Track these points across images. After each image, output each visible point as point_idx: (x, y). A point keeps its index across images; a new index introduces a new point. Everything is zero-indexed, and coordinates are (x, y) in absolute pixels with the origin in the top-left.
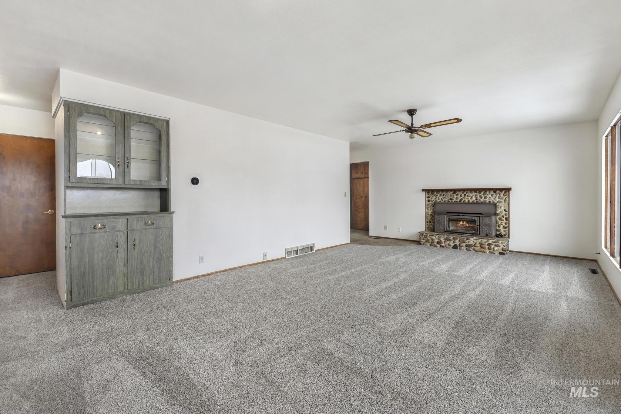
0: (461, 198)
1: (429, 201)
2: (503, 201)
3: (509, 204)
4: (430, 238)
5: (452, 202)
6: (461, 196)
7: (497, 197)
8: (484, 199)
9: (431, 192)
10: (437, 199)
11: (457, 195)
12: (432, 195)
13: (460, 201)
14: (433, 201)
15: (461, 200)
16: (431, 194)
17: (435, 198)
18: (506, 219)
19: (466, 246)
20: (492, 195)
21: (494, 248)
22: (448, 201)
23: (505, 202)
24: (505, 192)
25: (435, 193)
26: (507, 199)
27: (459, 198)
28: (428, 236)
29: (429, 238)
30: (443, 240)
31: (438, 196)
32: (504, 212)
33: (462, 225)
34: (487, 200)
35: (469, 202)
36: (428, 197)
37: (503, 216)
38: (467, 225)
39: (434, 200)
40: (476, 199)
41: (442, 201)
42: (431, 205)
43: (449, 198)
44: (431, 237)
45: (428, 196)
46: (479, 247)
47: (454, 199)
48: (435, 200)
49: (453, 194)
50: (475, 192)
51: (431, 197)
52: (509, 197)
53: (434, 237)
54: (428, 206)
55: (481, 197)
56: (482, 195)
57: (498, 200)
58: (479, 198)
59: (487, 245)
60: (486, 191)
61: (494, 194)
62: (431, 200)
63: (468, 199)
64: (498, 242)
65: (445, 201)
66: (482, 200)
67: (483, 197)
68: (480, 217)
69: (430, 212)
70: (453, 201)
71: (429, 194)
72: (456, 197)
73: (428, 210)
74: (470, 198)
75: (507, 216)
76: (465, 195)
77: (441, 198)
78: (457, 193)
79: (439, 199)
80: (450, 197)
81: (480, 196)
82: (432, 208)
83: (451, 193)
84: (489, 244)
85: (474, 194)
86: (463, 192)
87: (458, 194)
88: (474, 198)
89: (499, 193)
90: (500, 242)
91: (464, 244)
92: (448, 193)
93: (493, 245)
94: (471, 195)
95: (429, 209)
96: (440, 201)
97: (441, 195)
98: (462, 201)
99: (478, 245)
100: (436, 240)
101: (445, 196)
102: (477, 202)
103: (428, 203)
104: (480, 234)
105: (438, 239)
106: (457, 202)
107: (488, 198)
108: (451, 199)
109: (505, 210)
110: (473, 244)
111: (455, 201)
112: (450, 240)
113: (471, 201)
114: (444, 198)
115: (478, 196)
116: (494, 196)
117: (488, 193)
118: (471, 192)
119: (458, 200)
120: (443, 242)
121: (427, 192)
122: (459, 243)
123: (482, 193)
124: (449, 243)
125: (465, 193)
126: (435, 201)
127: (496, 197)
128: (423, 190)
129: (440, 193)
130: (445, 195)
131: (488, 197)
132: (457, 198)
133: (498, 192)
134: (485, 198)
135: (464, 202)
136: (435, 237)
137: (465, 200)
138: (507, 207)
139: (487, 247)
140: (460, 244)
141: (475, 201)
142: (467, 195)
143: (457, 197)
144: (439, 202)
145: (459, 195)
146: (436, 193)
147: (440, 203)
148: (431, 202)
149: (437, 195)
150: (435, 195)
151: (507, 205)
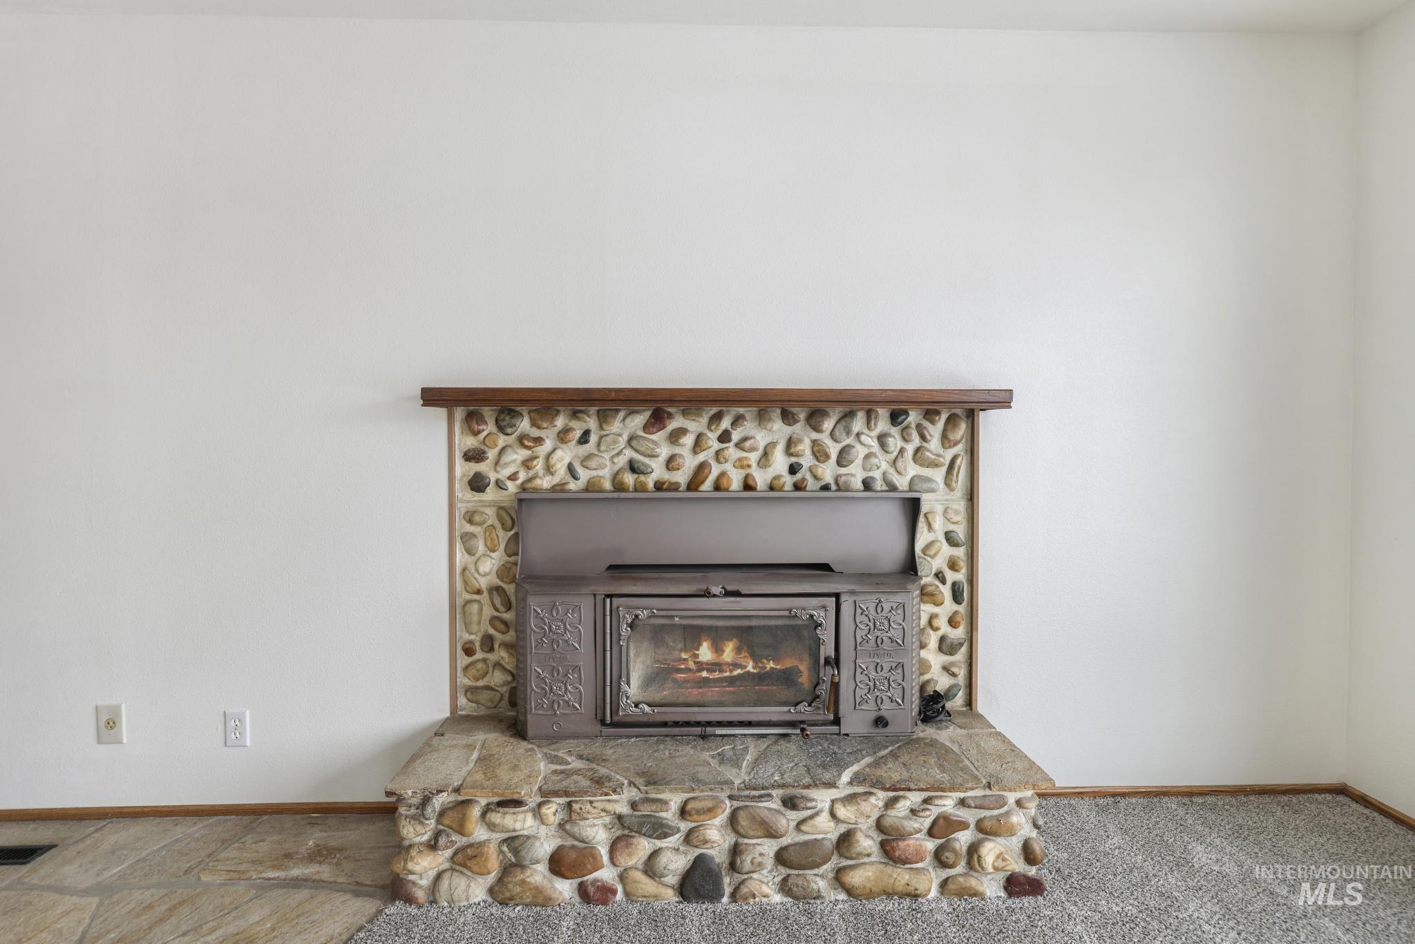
0: (701, 457)
1: (477, 484)
2: (938, 475)
3: (971, 497)
4: (492, 827)
5: (639, 488)
6: (698, 446)
7: (910, 449)
8: (839, 463)
9: (488, 413)
10: (539, 465)
11: (675, 436)
12: (502, 440)
13: (694, 484)
14: (512, 487)
15: (702, 468)
16: (490, 427)
17: (527, 464)
18: (957, 596)
19: (781, 858)
20: (882, 439)
21: (973, 849)
22: (619, 486)
23: (947, 483)
24: (952, 420)
25: (524, 425)
26: (962, 464)
27: (690, 463)
28: (476, 812)
29: (480, 833)
30: (598, 834)
31: (548, 445)
32: (946, 550)
33: (715, 666)
34: (855, 473)
35: (748, 486)
36: (474, 456)
37: (939, 576)
38: (750, 667)
39: (513, 477)
40: (793, 469)
41: (573, 486)
42: (491, 512)
43: (622, 461)
44: (495, 817)
45: (471, 442)
46: (876, 856)
47: (658, 471)
48: (522, 476)
49: (646, 428)
50: (787, 417)
51: (491, 454)
52: (972, 452)
53: (522, 822)
54: (471, 522)
55: (820, 453)
56: (828, 442)
57: (912, 470)
58: (807, 460)
59: (931, 833)
60: (849, 415)
61: (895, 431)
62: (493, 477)
63: (741, 464)
64: (1002, 802)
65: (591, 487)
66: (828, 472)
67: (833, 450)
68: (837, 596)
69: (489, 566)
70: (650, 481)
71: (476, 433)
72: (665, 451)
73: (470, 551)
74: (753, 457)
75: (961, 576)
76: (725, 437)
77: (564, 456)
78: (673, 425)
79: (549, 469)
80: (629, 454)
81: (814, 442)
82: (503, 536)
83: (639, 420)
84: (943, 827)
85: (778, 430)
86: (717, 418)
87: (681, 432)
88: (780, 463)
89: (919, 427)
90: (1012, 797)
91: (768, 848)
92: (615, 426)
93: (963, 826)
94: (761, 438)
95: (481, 548)
96: (560, 488)
97: (563, 436)
98: (708, 485)
99: (867, 843)
100: (545, 846)
101: (590, 447)
102: (797, 487)
103: (467, 498)
104: (837, 721)
105: (561, 826)
106: (674, 487)
107: (859, 461)
108: (633, 467)
109: (950, 538)
110: (833, 836)
111: (659, 486)
112: (659, 830)
113: (761, 479)
114: (585, 460)
115: (805, 447)
116: (895, 443)
117: (858, 424)
118: (762, 418)
119: (681, 477)
120: (604, 852)
121: (460, 413)
122: (727, 841)
123: (828, 425)
124: (655, 854)
125: (726, 423)
126: (523, 488)
127: (902, 451)
128: (432, 397)
129: (560, 422)
130: (593, 438)
131: (860, 451)
132: (671, 463)
133: (913, 417)
134: (843, 458)
135: (717, 487)
136: (537, 811)
137: (723, 474)
138: (961, 517)
139: (930, 845)
140: (735, 851)
141: (788, 480)
142: (736, 436)
143: (677, 450)
144: (554, 489)
145: (688, 440)
146: (534, 424)
147: (558, 496)
148: (491, 494)
149: (539, 441)
150: (521, 440)
151: (960, 506)
